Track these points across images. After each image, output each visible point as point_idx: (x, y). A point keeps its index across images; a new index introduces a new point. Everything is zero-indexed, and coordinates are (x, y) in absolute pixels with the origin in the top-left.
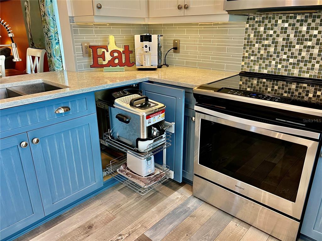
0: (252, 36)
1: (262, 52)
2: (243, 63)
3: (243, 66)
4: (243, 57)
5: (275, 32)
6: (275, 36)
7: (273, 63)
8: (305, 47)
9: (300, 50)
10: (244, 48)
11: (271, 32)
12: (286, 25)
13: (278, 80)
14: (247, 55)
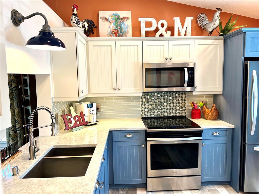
0: (144, 100)
1: (150, 107)
2: (142, 113)
3: (141, 114)
4: (141, 110)
5: (154, 98)
6: (154, 100)
7: (156, 111)
8: (168, 104)
9: (166, 105)
10: (141, 106)
11: (153, 98)
12: (159, 95)
13: (159, 119)
14: (143, 109)
